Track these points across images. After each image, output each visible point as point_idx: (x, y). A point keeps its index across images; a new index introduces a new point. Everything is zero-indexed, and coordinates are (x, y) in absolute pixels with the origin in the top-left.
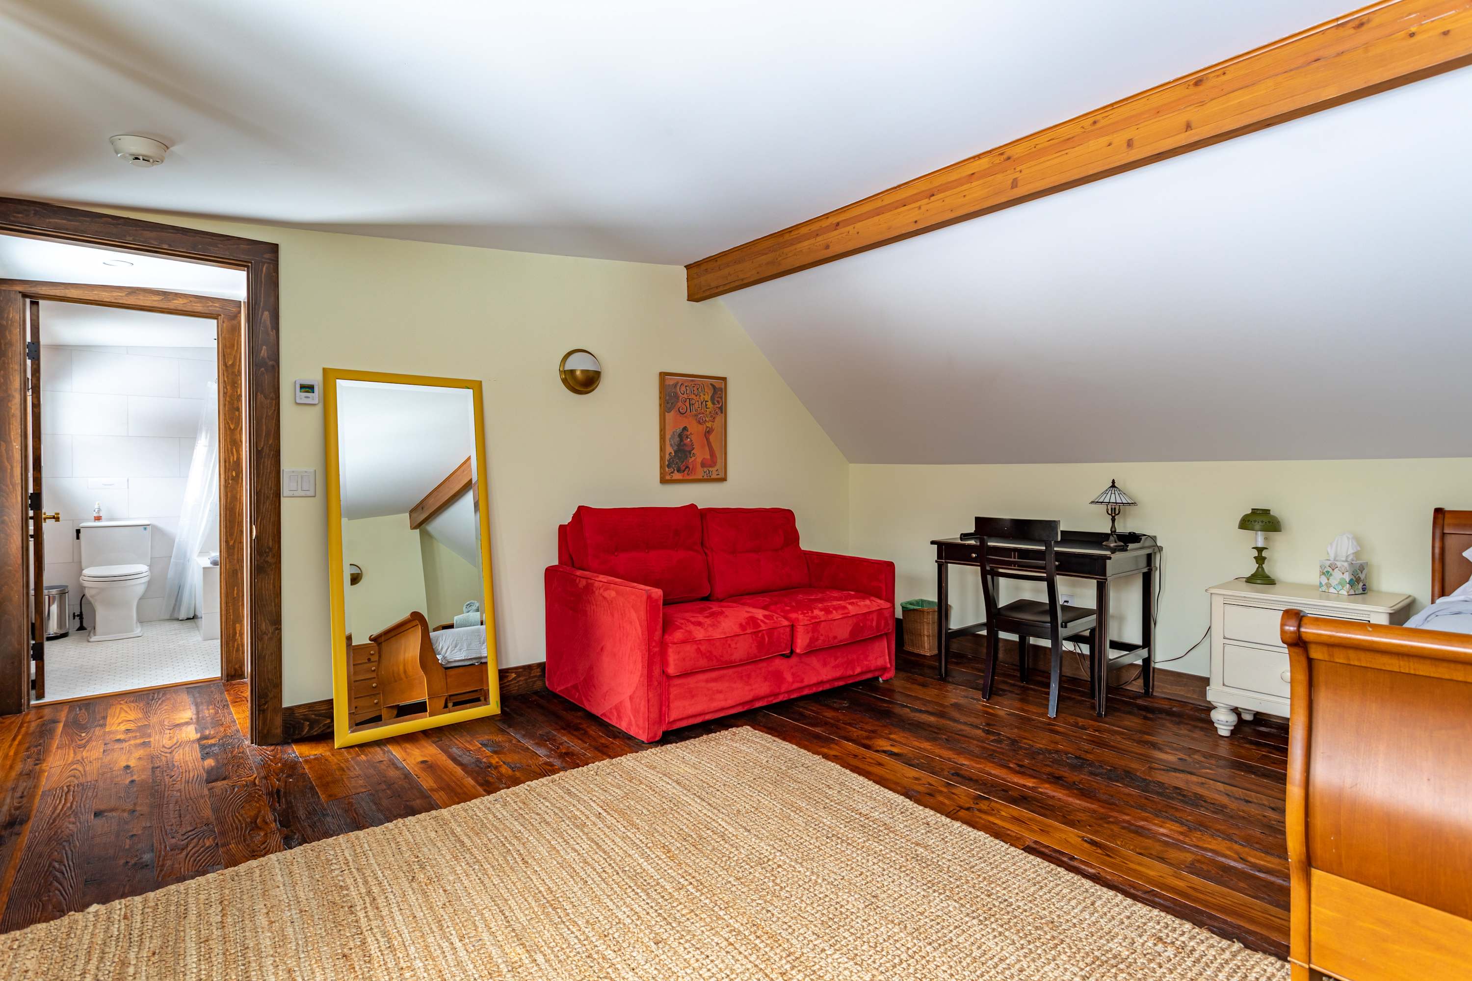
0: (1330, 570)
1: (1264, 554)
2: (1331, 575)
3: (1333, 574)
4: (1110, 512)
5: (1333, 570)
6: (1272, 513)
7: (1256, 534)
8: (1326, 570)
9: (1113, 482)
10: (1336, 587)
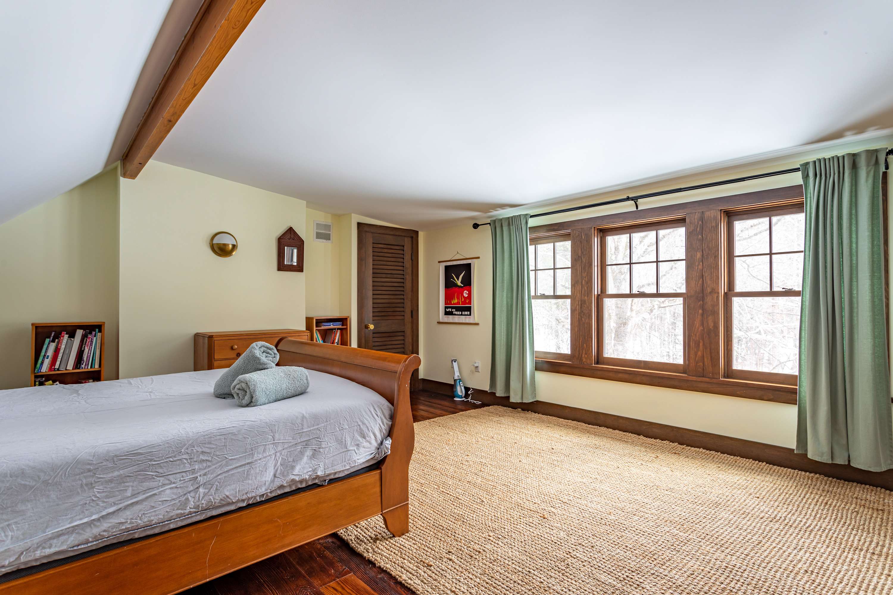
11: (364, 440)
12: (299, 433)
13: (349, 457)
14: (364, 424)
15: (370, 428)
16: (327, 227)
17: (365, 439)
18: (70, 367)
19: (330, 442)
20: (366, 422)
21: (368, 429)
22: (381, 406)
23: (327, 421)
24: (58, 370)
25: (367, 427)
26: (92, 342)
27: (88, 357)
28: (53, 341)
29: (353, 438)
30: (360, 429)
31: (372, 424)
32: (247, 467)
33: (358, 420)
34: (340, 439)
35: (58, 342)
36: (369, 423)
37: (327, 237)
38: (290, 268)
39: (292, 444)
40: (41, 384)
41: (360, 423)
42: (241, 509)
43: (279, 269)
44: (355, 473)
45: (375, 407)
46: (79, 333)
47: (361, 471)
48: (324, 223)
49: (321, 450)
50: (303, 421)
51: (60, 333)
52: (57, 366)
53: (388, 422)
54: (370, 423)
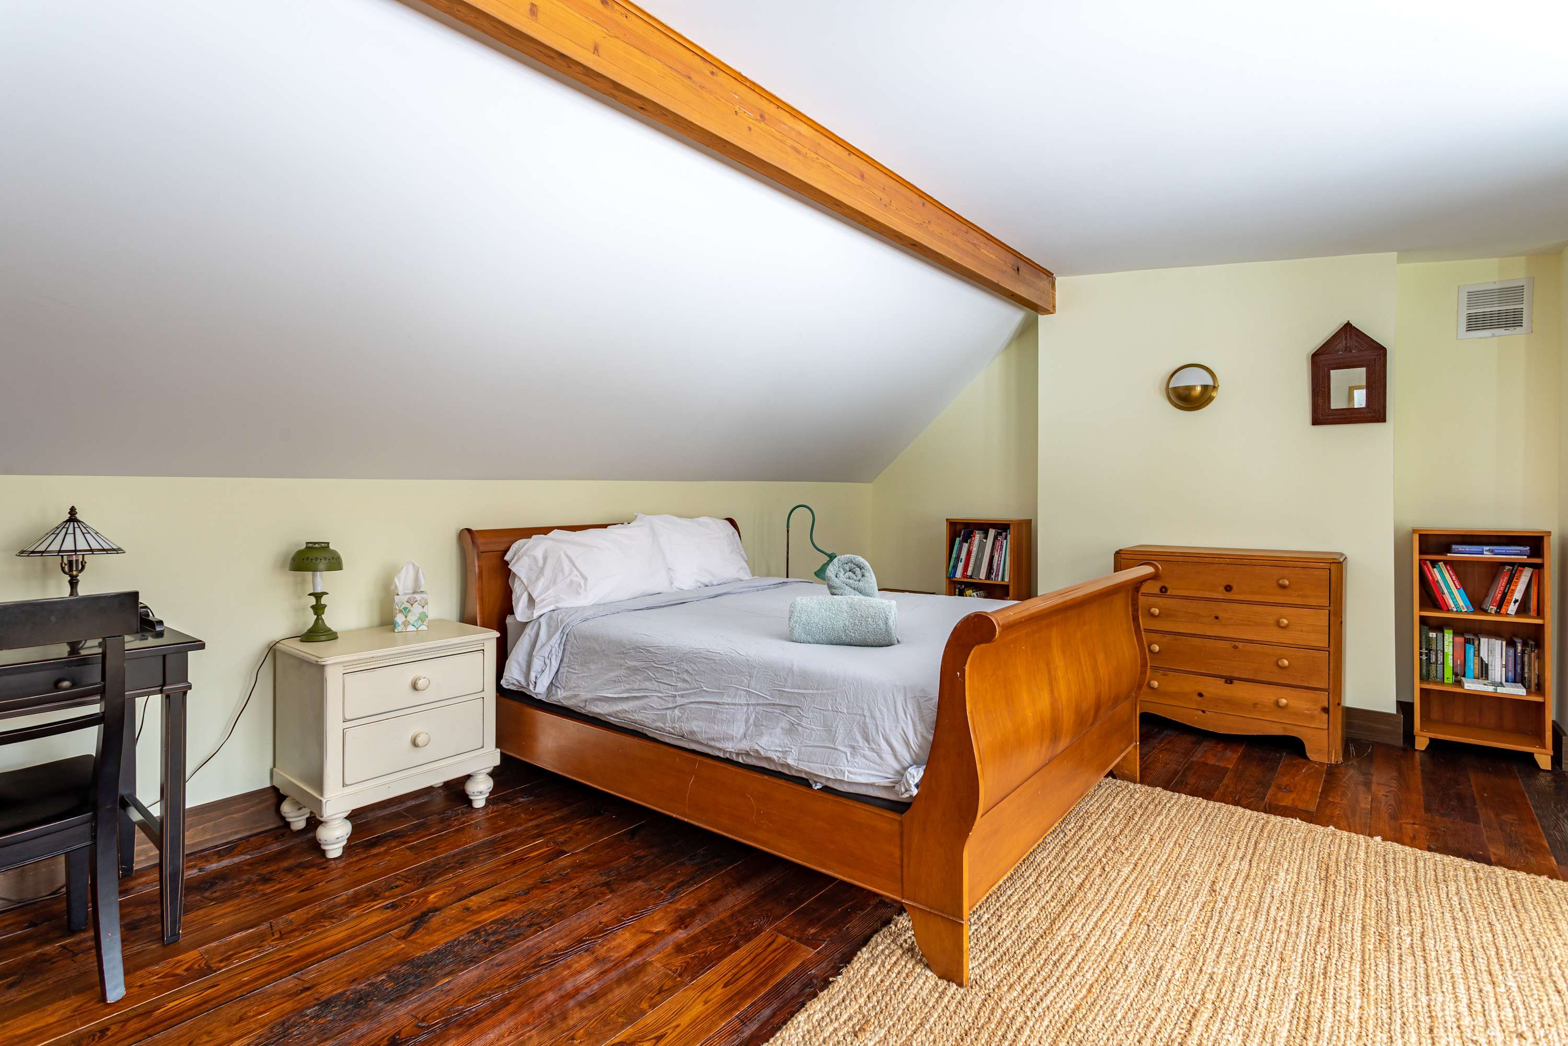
0: (408, 605)
1: (324, 600)
2: (409, 611)
3: (412, 609)
4: (67, 569)
5: (412, 605)
6: (331, 547)
7: (314, 576)
8: (403, 606)
9: (73, 511)
10: (415, 624)
11: (866, 744)
12: (779, 690)
13: (834, 760)
14: (873, 717)
15: (880, 728)
16: (1514, 293)
17: (869, 744)
18: (983, 575)
19: (814, 723)
20: (878, 714)
21: (877, 730)
22: (921, 700)
23: (818, 689)
24: (971, 577)
25: (877, 725)
26: (1002, 546)
27: (998, 565)
28: (965, 540)
29: (849, 733)
30: (865, 723)
31: (887, 724)
32: (714, 707)
33: (865, 706)
34: (829, 724)
35: (970, 543)
36: (883, 719)
37: (1512, 320)
38: (1349, 416)
39: (768, 702)
40: (961, 594)
41: (867, 713)
42: (717, 758)
43: (1317, 420)
44: (868, 799)
45: (909, 695)
46: (992, 532)
47: (878, 802)
48: (1498, 287)
49: (800, 728)
50: (788, 675)
51: (972, 532)
52: (969, 573)
53: (926, 734)
54: (884, 722)
